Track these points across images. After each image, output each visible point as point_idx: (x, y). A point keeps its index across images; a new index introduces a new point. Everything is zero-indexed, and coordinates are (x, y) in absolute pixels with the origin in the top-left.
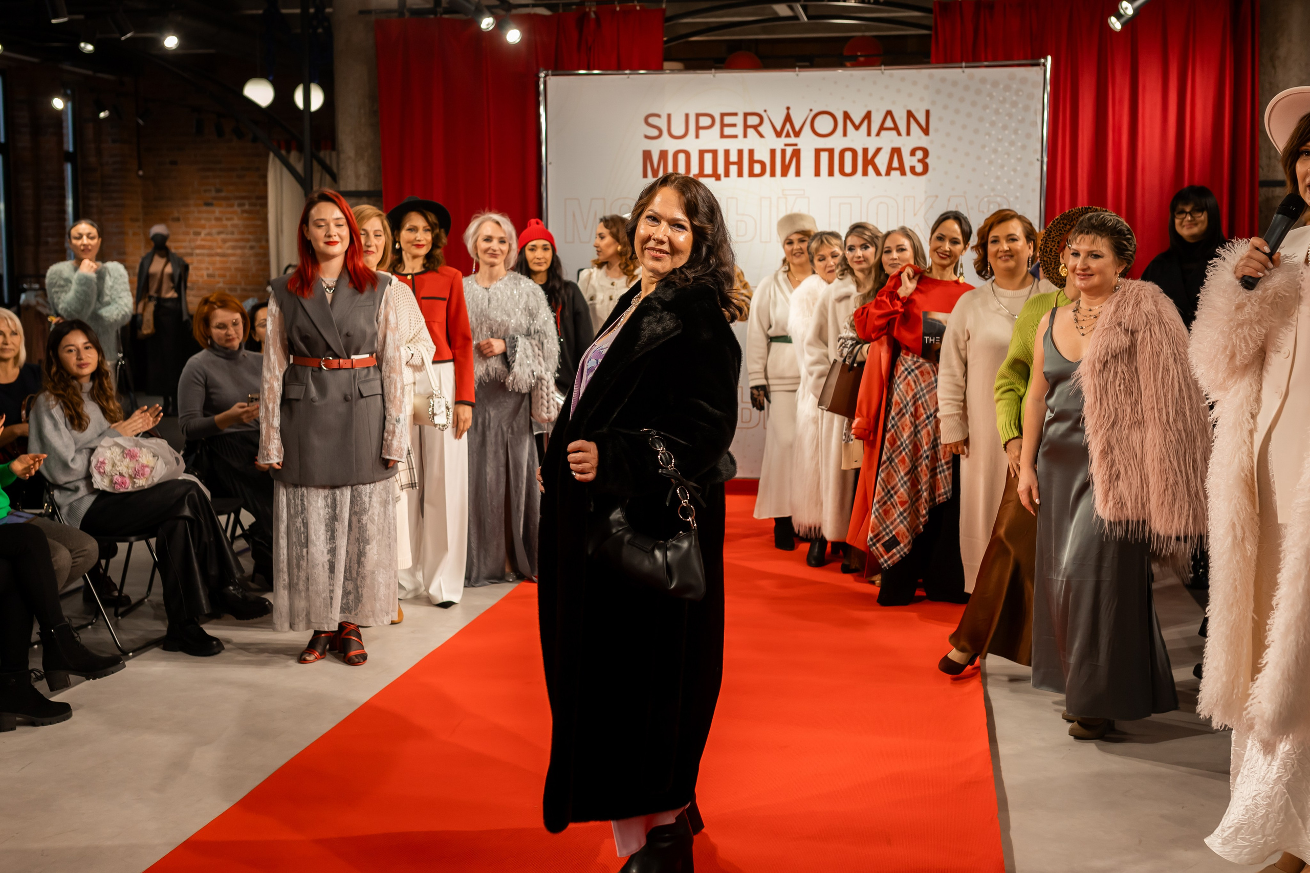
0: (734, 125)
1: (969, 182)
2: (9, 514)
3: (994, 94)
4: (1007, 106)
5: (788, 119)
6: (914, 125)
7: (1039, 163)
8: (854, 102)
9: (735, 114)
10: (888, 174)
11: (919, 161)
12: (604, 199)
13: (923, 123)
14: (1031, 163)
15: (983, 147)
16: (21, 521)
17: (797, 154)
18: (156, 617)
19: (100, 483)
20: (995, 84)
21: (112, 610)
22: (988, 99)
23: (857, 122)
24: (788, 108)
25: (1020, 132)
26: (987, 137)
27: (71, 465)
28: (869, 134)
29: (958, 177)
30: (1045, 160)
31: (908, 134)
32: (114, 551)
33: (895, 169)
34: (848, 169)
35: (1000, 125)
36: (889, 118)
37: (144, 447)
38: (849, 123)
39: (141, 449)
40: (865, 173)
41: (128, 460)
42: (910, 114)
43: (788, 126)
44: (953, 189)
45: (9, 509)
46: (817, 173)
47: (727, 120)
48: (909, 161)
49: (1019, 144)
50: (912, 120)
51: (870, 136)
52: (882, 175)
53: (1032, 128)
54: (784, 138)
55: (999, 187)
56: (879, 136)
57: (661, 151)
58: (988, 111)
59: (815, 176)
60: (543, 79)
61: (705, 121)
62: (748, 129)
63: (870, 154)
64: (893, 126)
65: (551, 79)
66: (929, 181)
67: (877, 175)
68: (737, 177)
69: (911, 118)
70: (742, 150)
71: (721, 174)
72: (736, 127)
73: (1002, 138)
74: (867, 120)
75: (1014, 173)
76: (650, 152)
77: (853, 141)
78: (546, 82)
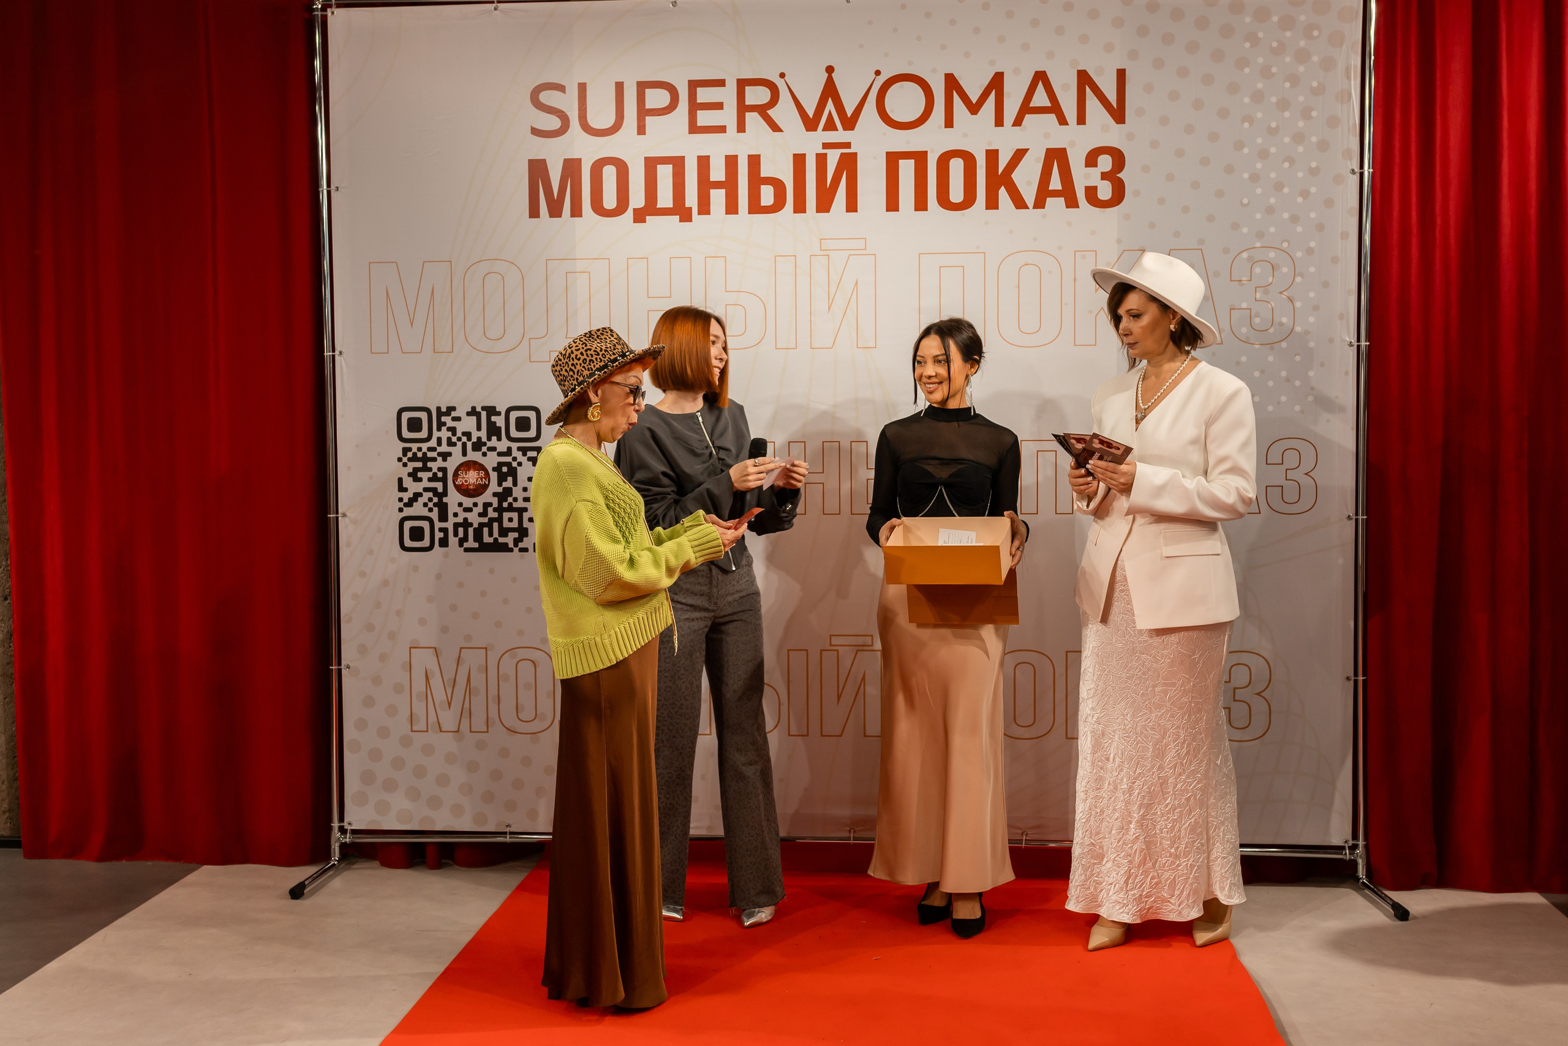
0: (719, 106)
1: (1211, 218)
3: (1261, 35)
4: (1288, 59)
5: (830, 91)
6: (1092, 101)
7: (1356, 178)
8: (967, 55)
9: (721, 83)
10: (1040, 204)
11: (1104, 176)
12: (451, 261)
13: (1112, 98)
14: (1338, 179)
15: (1239, 146)
17: (849, 163)
22: (1247, 45)
23: (974, 97)
24: (830, 70)
25: (1314, 114)
26: (1246, 125)
28: (999, 122)
29: (1186, 210)
30: (1367, 171)
31: (1081, 120)
33: (1055, 194)
34: (956, 194)
35: (1274, 99)
36: (1040, 88)
38: (956, 98)
40: (992, 203)
42: (1084, 79)
43: (830, 106)
44: (1177, 234)
46: (892, 204)
47: (704, 95)
48: (1083, 177)
49: (1314, 139)
50: (1088, 89)
51: (1002, 125)
52: (1027, 207)
53: (1340, 105)
54: (823, 131)
55: (1272, 230)
56: (1020, 125)
57: (566, 161)
58: (1247, 70)
59: (888, 210)
60: (319, 13)
61: (657, 98)
62: (748, 115)
63: (1003, 164)
64: (1050, 105)
65: (335, 13)
66: (1127, 217)
67: (1017, 207)
68: (726, 214)
69: (1087, 87)
70: (736, 157)
71: (691, 208)
72: (723, 109)
73: (1277, 129)
74: (994, 91)
75: (1303, 199)
76: (543, 162)
77: (965, 135)
78: (324, 19)
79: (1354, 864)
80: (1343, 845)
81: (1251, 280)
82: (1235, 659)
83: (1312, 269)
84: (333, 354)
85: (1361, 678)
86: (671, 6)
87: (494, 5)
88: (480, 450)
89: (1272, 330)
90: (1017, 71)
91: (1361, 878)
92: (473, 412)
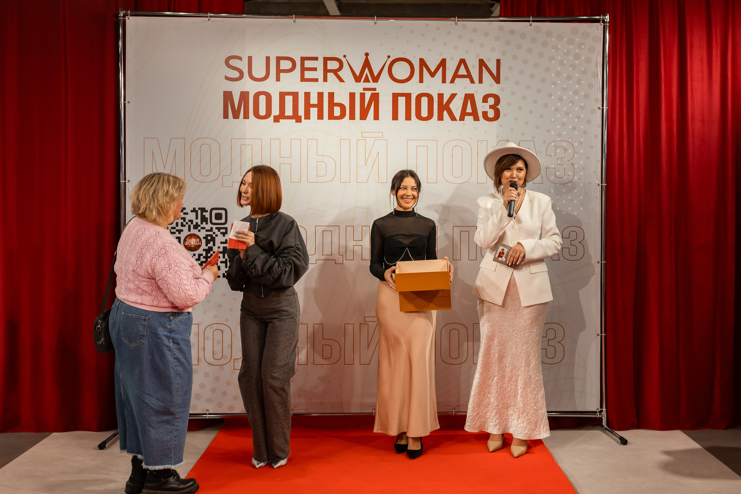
0: (315, 69)
1: (538, 127)
3: (559, 46)
4: (571, 58)
5: (367, 64)
6: (485, 73)
7: (601, 111)
8: (430, 50)
9: (316, 59)
10: (462, 119)
11: (491, 107)
12: (185, 138)
13: (494, 72)
14: (593, 111)
15: (550, 95)
17: (375, 98)
20: (560, 37)
22: (554, 51)
23: (433, 70)
24: (367, 54)
25: (582, 82)
26: (553, 86)
28: (444, 81)
29: (527, 123)
30: (605, 107)
31: (481, 81)
33: (469, 114)
34: (424, 113)
35: (565, 75)
36: (462, 66)
38: (425, 70)
40: (440, 118)
42: (482, 63)
43: (367, 71)
44: (523, 134)
46: (395, 117)
47: (308, 64)
48: (482, 107)
49: (582, 93)
50: (484, 68)
51: (445, 83)
52: (456, 120)
53: (593, 79)
54: (363, 82)
55: (564, 133)
56: (453, 83)
57: (241, 92)
58: (553, 62)
59: (393, 119)
60: (122, 18)
61: (285, 65)
62: (328, 73)
63: (445, 100)
64: (467, 74)
65: (130, 18)
66: (501, 126)
67: (452, 120)
68: (318, 119)
69: (483, 66)
70: (323, 93)
71: (301, 116)
72: (317, 71)
73: (567, 88)
74: (442, 67)
75: (578, 120)
76: (231, 92)
77: (428, 87)
78: (124, 21)
79: (601, 419)
80: (596, 411)
81: (555, 155)
82: (548, 326)
83: (582, 151)
84: (125, 181)
85: (603, 335)
86: (293, 22)
87: (208, 18)
88: (197, 229)
89: (564, 178)
90: (452, 58)
91: (604, 426)
92: (194, 210)
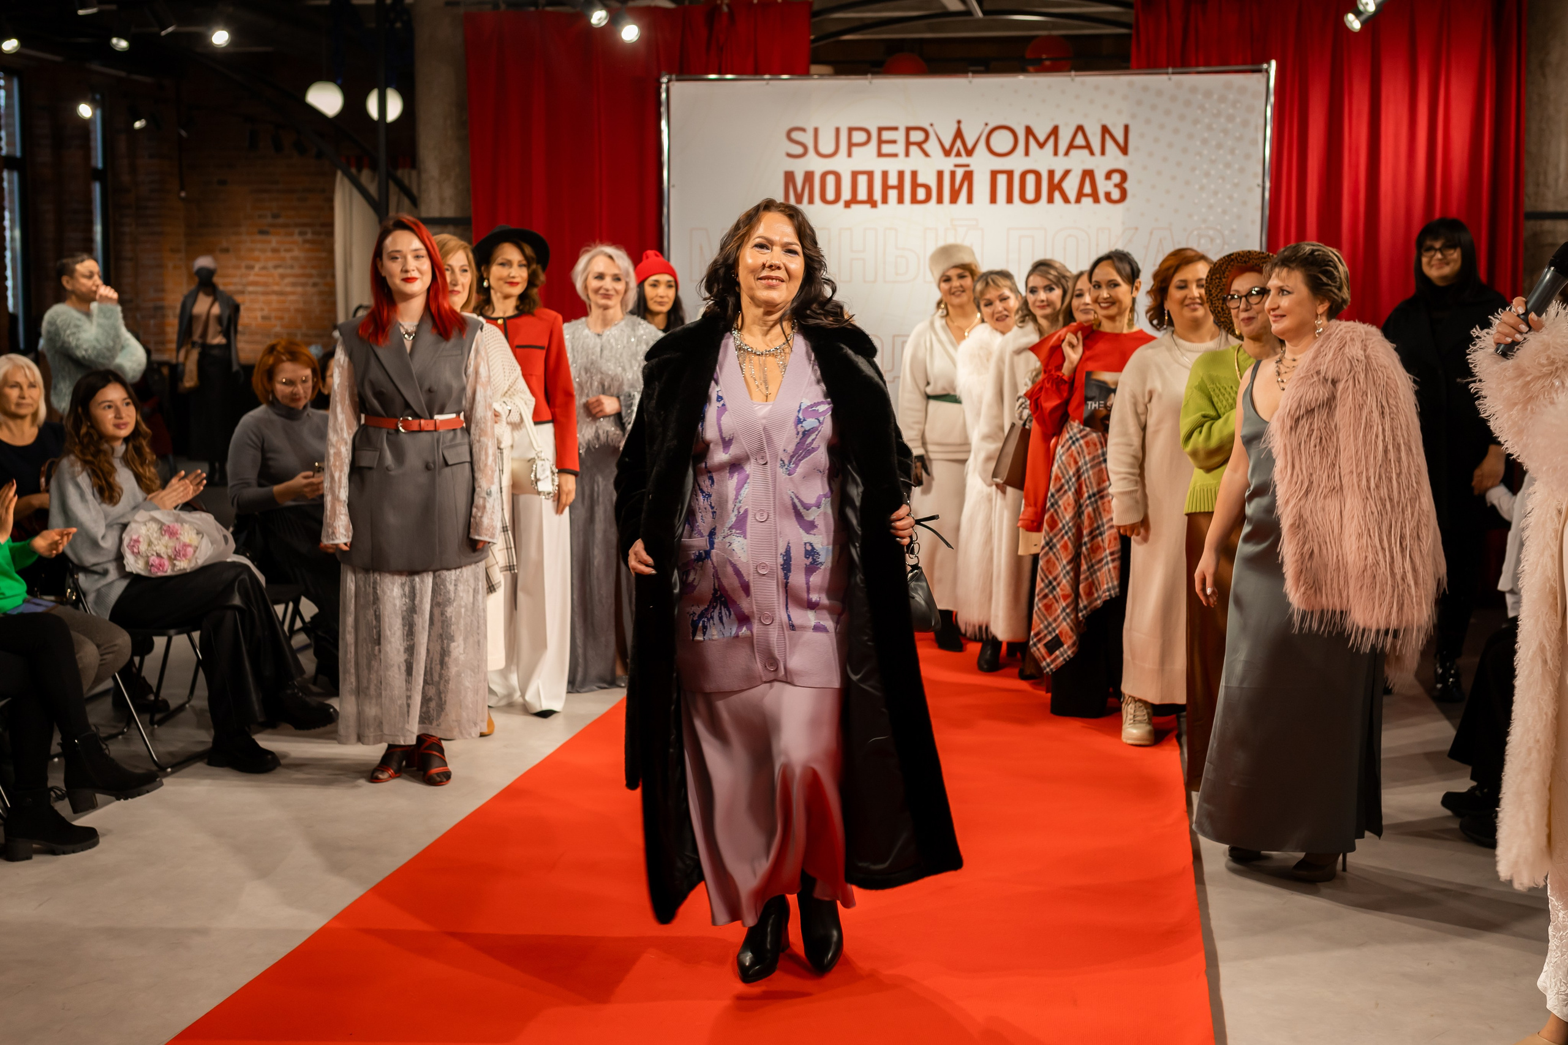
0: (895, 142)
1: (1175, 211)
2: (25, 601)
3: (1207, 106)
4: (1222, 120)
5: (959, 134)
6: (1109, 142)
7: (1259, 190)
8: (1038, 115)
9: (896, 129)
10: (1078, 201)
11: (1115, 186)
13: (1121, 140)
14: (1249, 190)
15: (1193, 169)
16: (40, 609)
17: (969, 176)
18: (200, 726)
19: (134, 565)
20: (1208, 95)
21: (147, 717)
22: (1199, 112)
23: (1042, 139)
24: (959, 122)
25: (1237, 152)
26: (1198, 158)
27: (102, 543)
28: (1056, 153)
29: (1162, 206)
30: (1268, 185)
31: (1103, 153)
32: (150, 647)
33: (1087, 195)
34: (1030, 194)
35: (1214, 143)
36: (1080, 134)
37: (186, 522)
38: (1031, 140)
39: (182, 525)
40: (1051, 200)
41: (166, 537)
42: (1105, 130)
43: (959, 143)
44: (1155, 220)
45: (25, 595)
46: (993, 200)
47: (886, 135)
48: (1103, 186)
49: (1237, 166)
50: (1107, 137)
51: (1057, 156)
52: (1070, 203)
53: (1251, 147)
54: (954, 157)
55: (1210, 218)
56: (1067, 156)
57: (806, 171)
58: (1199, 126)
59: (991, 203)
60: (665, 85)
61: (859, 137)
62: (911, 147)
63: (1057, 177)
64: (1085, 144)
65: (674, 85)
66: (1128, 209)
67: (1066, 203)
68: (897, 204)
69: (1106, 134)
70: (904, 171)
72: (897, 144)
73: (1216, 159)
74: (1053, 136)
75: (1230, 201)
76: (792, 173)
77: (1036, 161)
78: (668, 87)
83: (1233, 241)
86: (869, 82)
90: (1066, 125)
